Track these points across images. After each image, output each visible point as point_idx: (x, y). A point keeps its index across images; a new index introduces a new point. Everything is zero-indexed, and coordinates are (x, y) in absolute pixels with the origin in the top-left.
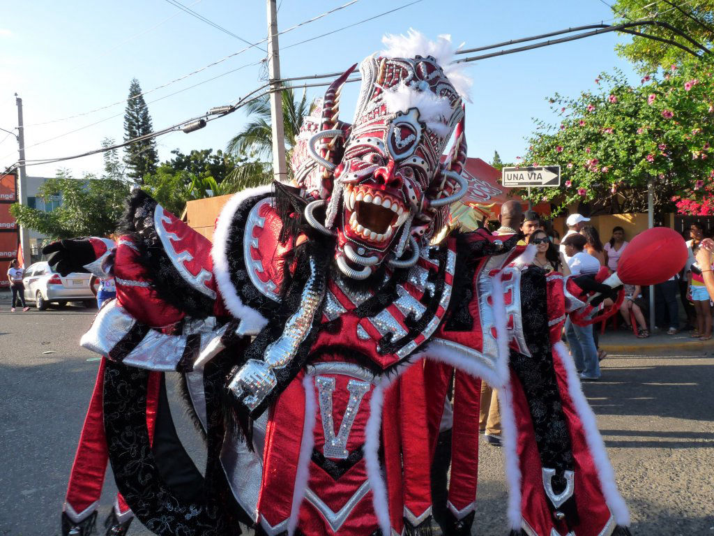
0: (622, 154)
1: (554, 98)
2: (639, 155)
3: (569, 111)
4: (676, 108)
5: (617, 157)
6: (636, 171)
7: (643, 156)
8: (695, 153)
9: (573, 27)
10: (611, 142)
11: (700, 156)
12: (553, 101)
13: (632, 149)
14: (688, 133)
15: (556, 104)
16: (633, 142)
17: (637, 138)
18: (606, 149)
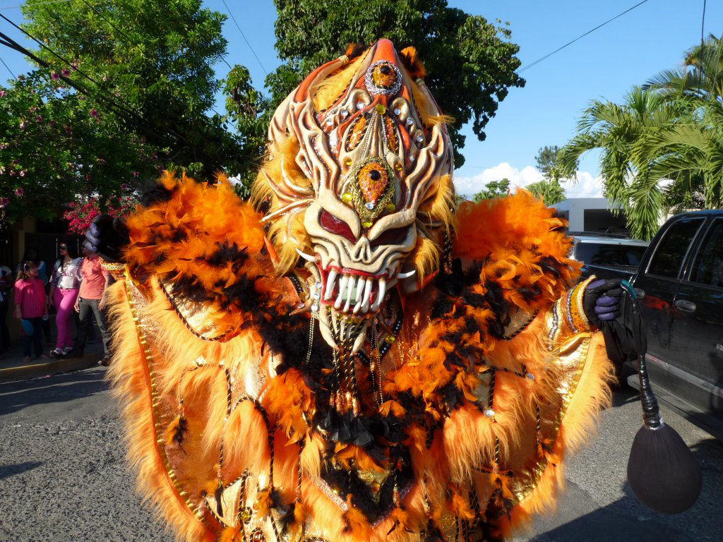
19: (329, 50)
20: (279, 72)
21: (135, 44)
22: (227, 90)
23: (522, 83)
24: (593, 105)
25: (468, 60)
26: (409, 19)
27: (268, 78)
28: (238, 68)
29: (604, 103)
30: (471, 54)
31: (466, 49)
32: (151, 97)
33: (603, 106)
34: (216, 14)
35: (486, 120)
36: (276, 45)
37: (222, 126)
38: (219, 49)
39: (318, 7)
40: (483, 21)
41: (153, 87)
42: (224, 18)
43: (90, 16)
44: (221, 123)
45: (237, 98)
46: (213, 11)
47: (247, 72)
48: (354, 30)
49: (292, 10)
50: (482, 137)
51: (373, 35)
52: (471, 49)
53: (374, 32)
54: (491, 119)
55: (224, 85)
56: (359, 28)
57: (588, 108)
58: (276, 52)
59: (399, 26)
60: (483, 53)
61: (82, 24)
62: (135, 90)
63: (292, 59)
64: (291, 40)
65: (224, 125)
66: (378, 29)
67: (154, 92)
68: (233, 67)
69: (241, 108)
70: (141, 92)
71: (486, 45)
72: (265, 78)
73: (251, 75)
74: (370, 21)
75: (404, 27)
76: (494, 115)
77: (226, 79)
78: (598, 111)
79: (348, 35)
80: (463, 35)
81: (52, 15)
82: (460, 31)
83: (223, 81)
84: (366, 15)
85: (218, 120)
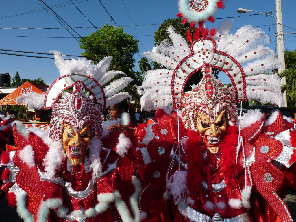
22: (140, 64)
34: (136, 40)
38: (136, 50)
42: (138, 41)
44: (138, 74)
47: (147, 59)
54: (220, 72)
55: (140, 63)
68: (142, 57)
73: (148, 60)
77: (140, 61)
83: (139, 61)
85: (138, 73)
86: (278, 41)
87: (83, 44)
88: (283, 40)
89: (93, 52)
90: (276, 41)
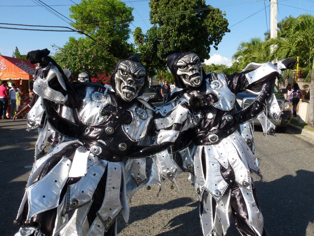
0: (73, 66)
1: (53, 45)
2: (77, 66)
3: (58, 50)
4: (85, 55)
5: (71, 66)
6: (76, 70)
7: (78, 67)
8: (89, 67)
9: (59, 26)
10: (70, 62)
11: (90, 68)
12: (53, 46)
13: (75, 65)
14: (88, 62)
15: (54, 47)
16: (75, 63)
17: (76, 62)
18: (68, 64)
19: (166, 25)
20: (151, 29)
21: (106, 21)
22: (134, 35)
23: (229, 31)
24: (242, 43)
25: (209, 26)
26: (189, 17)
27: (148, 31)
28: (138, 28)
29: (245, 42)
30: (211, 24)
31: (209, 23)
32: (113, 41)
33: (245, 43)
34: (130, 8)
35: (219, 43)
36: (150, 19)
37: (133, 47)
38: (131, 20)
39: (163, 12)
40: (218, 10)
41: (114, 38)
42: (133, 9)
43: (92, 13)
45: (138, 37)
46: (129, 7)
47: (141, 29)
48: (173, 20)
49: (155, 11)
50: (217, 49)
51: (179, 22)
52: (211, 23)
53: (179, 21)
55: (134, 33)
56: (175, 20)
57: (240, 44)
58: (150, 22)
59: (186, 19)
60: (214, 24)
61: (89, 15)
62: (109, 39)
63: (155, 25)
64: (155, 21)
65: (134, 47)
66: (180, 20)
67: (114, 39)
68: (136, 28)
69: (139, 41)
70: (111, 39)
71: (216, 20)
72: (147, 31)
74: (178, 17)
75: (188, 19)
76: (221, 41)
77: (134, 32)
78: (243, 45)
79: (171, 22)
80: (209, 17)
81: (80, 12)
82: (208, 16)
83: (133, 32)
84: (177, 15)
85: (132, 45)
86: (271, 6)
87: (73, 14)
88: (276, 5)
89: (84, 22)
90: (270, 6)
